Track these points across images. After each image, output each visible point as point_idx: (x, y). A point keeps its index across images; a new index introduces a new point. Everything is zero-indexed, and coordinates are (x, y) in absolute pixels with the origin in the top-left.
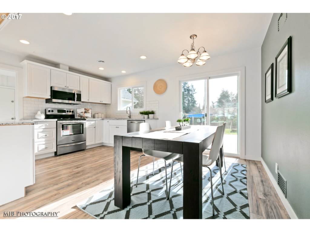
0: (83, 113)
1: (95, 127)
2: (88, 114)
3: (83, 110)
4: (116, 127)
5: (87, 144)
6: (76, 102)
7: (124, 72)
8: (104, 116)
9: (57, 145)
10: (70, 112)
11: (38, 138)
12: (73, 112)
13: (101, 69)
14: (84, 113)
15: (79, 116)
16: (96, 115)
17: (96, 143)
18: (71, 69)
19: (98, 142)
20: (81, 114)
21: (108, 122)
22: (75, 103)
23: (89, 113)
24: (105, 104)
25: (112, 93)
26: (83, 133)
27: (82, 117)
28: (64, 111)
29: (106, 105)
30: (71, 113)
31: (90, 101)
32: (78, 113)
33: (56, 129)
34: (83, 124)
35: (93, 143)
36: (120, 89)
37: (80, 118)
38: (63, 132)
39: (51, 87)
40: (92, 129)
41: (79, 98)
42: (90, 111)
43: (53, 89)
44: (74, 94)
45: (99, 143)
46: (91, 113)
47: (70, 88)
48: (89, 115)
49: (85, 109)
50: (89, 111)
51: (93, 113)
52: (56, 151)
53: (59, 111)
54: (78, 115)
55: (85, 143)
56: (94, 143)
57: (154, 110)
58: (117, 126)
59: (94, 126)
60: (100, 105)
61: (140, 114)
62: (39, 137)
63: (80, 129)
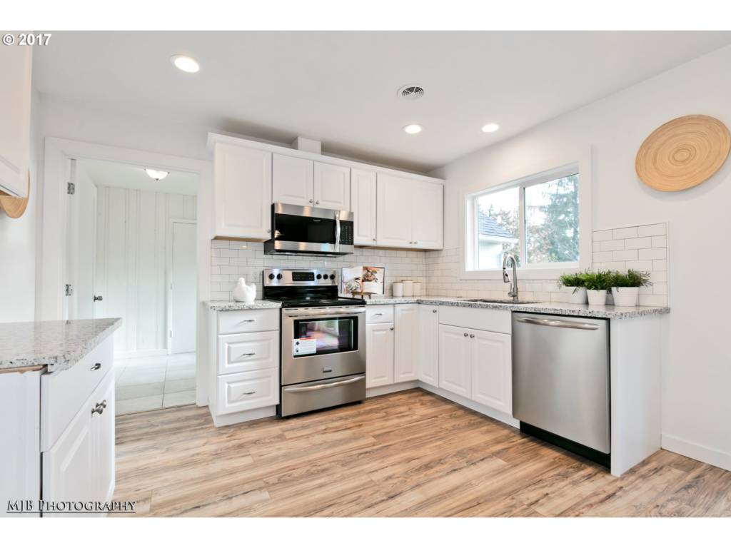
0: (360, 281)
1: (392, 329)
2: (372, 283)
3: (360, 274)
4: (466, 335)
5: (368, 385)
6: (338, 247)
7: (491, 128)
8: (422, 289)
9: (281, 386)
10: (326, 277)
11: (229, 362)
12: (333, 277)
13: (413, 129)
14: (363, 281)
15: (348, 292)
16: (399, 289)
17: (396, 382)
18: (328, 149)
19: (402, 377)
20: (354, 284)
21: (435, 311)
22: (337, 251)
23: (376, 280)
24: (426, 251)
25: (448, 214)
26: (356, 348)
27: (358, 293)
28: (309, 276)
29: (428, 253)
30: (329, 280)
31: (380, 243)
32: (345, 281)
33: (278, 332)
34: (356, 319)
35: (387, 380)
36: (474, 198)
37: (350, 296)
38: (298, 343)
39: (273, 207)
40: (384, 332)
41: (348, 237)
42: (379, 276)
43: (276, 212)
44: (334, 222)
45: (405, 380)
46: (382, 280)
47: (323, 205)
48: (375, 287)
49: (366, 269)
50: (377, 276)
51: (388, 282)
52: (277, 402)
53: (297, 276)
54: (344, 286)
55: (363, 381)
56: (391, 382)
57: (639, 268)
58: (470, 332)
59: (391, 325)
60: (410, 254)
61: (564, 287)
62: (232, 360)
63: (350, 333)
